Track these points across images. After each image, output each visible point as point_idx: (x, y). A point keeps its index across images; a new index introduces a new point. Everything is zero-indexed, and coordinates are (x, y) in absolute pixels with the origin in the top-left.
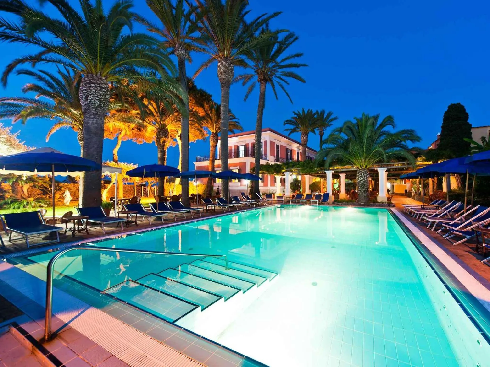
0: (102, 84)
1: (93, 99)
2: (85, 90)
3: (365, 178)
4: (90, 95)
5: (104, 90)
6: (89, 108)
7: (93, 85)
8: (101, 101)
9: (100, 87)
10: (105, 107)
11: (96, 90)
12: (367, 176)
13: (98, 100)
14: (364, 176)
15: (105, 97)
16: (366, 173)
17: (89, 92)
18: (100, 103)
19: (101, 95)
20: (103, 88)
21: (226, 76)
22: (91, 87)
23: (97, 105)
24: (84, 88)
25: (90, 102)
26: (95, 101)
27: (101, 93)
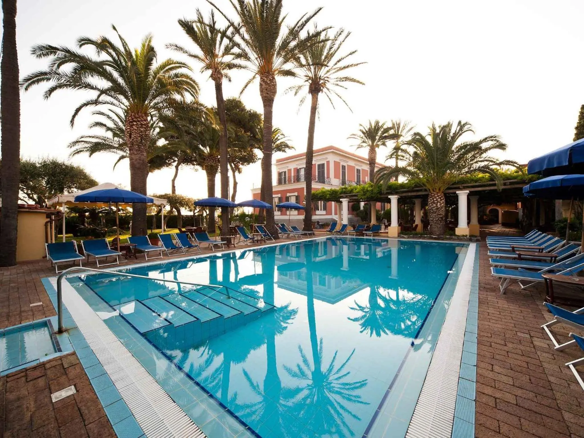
0: (142, 121)
1: (135, 137)
2: (129, 129)
3: (439, 204)
4: (133, 133)
5: (144, 126)
6: (133, 145)
7: (135, 123)
8: (142, 137)
9: (141, 124)
10: (146, 143)
11: (137, 128)
12: (442, 202)
13: (140, 136)
14: (436, 202)
15: (146, 133)
16: (440, 198)
17: (133, 130)
18: (141, 139)
19: (142, 132)
20: (144, 125)
21: (268, 94)
22: (134, 125)
23: (139, 141)
24: (128, 127)
25: (133, 139)
26: (137, 138)
27: (142, 129)
